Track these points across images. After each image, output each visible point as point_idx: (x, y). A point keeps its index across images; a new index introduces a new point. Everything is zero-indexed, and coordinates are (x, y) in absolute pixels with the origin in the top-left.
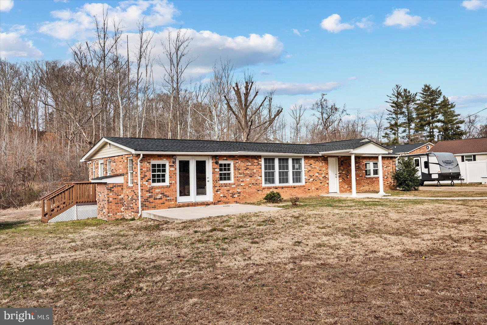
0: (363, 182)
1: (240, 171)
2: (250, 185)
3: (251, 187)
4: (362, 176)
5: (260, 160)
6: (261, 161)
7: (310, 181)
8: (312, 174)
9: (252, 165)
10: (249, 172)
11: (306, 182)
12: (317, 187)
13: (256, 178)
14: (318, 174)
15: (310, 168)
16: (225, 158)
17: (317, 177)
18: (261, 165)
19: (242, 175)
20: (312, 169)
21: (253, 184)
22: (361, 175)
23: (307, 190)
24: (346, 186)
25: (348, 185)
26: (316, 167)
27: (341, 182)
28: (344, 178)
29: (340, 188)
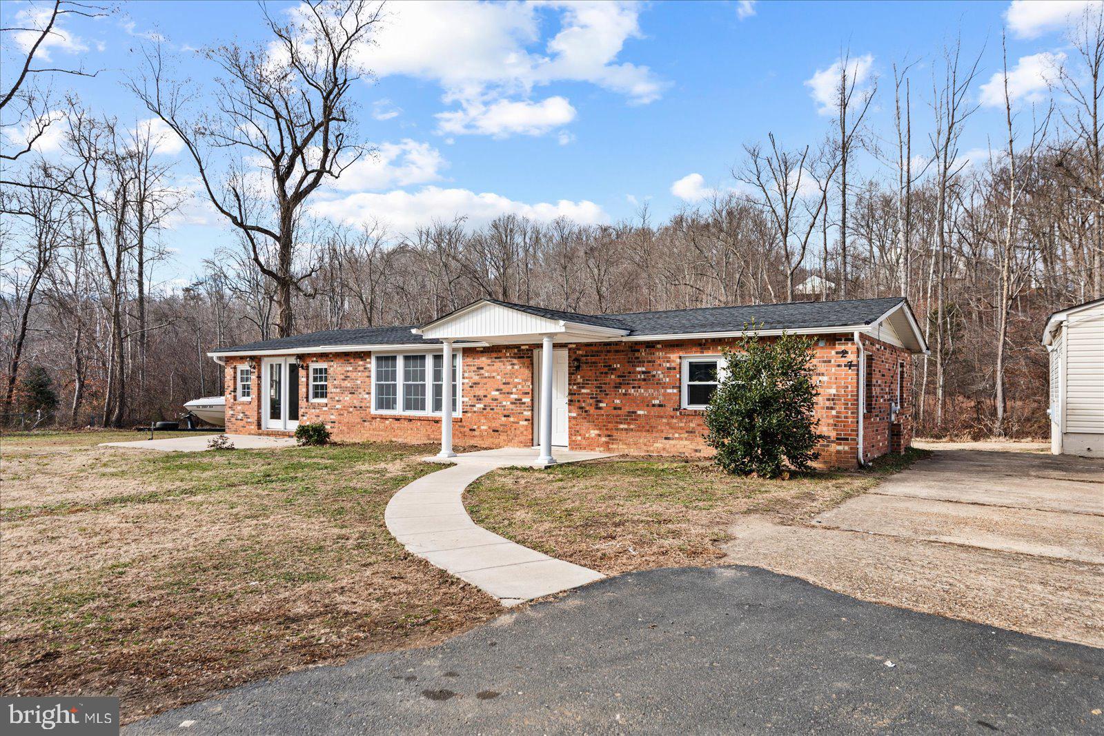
0: (668, 424)
1: (335, 382)
2: (351, 410)
3: (351, 412)
4: (660, 406)
5: (368, 360)
6: (370, 363)
7: (475, 409)
8: (481, 393)
9: (355, 370)
10: (349, 385)
11: (466, 412)
12: (495, 425)
13: (361, 396)
14: (497, 393)
15: (476, 378)
16: (315, 359)
17: (496, 400)
18: (370, 371)
19: (338, 390)
20: (485, 380)
21: (355, 407)
22: (657, 402)
23: (467, 429)
24: (594, 433)
25: (600, 429)
26: (494, 374)
27: (574, 418)
28: (587, 408)
29: (570, 435)
